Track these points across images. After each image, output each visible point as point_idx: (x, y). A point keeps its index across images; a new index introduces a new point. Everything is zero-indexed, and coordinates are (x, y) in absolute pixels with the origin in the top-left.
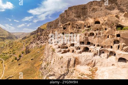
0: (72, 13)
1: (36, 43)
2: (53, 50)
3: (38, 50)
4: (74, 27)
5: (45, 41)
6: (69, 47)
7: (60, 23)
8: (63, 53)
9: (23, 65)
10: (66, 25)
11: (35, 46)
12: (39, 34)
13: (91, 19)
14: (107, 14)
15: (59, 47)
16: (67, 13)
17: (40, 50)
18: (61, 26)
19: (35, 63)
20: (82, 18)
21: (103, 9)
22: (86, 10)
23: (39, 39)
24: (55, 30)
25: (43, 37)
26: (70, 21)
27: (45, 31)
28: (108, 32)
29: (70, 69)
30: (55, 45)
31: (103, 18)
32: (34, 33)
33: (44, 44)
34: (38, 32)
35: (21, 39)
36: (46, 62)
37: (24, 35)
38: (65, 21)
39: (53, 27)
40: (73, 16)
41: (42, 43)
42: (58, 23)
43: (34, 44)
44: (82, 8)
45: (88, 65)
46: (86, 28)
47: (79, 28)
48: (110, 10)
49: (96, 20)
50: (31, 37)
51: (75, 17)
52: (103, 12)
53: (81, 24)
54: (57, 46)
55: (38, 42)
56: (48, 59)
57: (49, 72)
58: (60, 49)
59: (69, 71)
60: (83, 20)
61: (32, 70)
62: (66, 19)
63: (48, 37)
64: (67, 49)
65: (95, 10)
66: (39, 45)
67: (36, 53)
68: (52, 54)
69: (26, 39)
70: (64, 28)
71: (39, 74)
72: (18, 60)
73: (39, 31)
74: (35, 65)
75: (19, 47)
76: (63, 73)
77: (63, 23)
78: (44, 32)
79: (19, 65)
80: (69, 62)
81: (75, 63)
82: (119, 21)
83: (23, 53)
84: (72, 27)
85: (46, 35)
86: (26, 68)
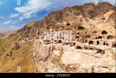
0: (53, 17)
1: (25, 39)
2: (41, 43)
3: (27, 45)
4: (54, 27)
5: (32, 38)
6: (50, 41)
7: (45, 24)
8: (46, 44)
9: (16, 59)
10: (49, 25)
11: (24, 43)
12: (26, 31)
13: (65, 22)
14: (74, 18)
15: (44, 41)
16: (50, 16)
17: (29, 45)
18: (46, 26)
19: (26, 55)
20: (60, 21)
21: (73, 14)
22: (62, 15)
23: (27, 36)
24: (41, 29)
25: (31, 35)
26: (52, 23)
27: (33, 29)
28: (73, 31)
29: (50, 53)
30: (41, 40)
31: (72, 21)
32: (20, 31)
33: (32, 40)
34: (24, 30)
35: (8, 36)
36: (36, 52)
37: (10, 32)
38: (48, 22)
39: (39, 26)
40: (54, 19)
41: (30, 39)
42: (43, 23)
43: (23, 40)
44: (60, 13)
45: (59, 50)
46: (61, 29)
47: (58, 28)
48: (77, 15)
49: (68, 23)
50: (18, 34)
51: (55, 20)
52: (72, 17)
53: (59, 25)
54: (43, 40)
55: (27, 39)
56: (37, 50)
57: (38, 58)
58: (45, 42)
59: (50, 54)
60: (60, 22)
61: (25, 61)
62: (49, 21)
63: (35, 35)
64: (49, 42)
65: (68, 15)
66: (28, 42)
67: (26, 48)
68: (40, 45)
69: (14, 37)
70: (48, 28)
71: (32, 62)
72: (10, 56)
73: (26, 29)
74: (27, 56)
75: (7, 45)
76: (47, 56)
77: (47, 24)
78: (31, 30)
79: (13, 59)
80: (50, 48)
81: (53, 49)
82: (81, 24)
83: (13, 50)
84: (53, 27)
85: (33, 32)
86: (20, 60)
